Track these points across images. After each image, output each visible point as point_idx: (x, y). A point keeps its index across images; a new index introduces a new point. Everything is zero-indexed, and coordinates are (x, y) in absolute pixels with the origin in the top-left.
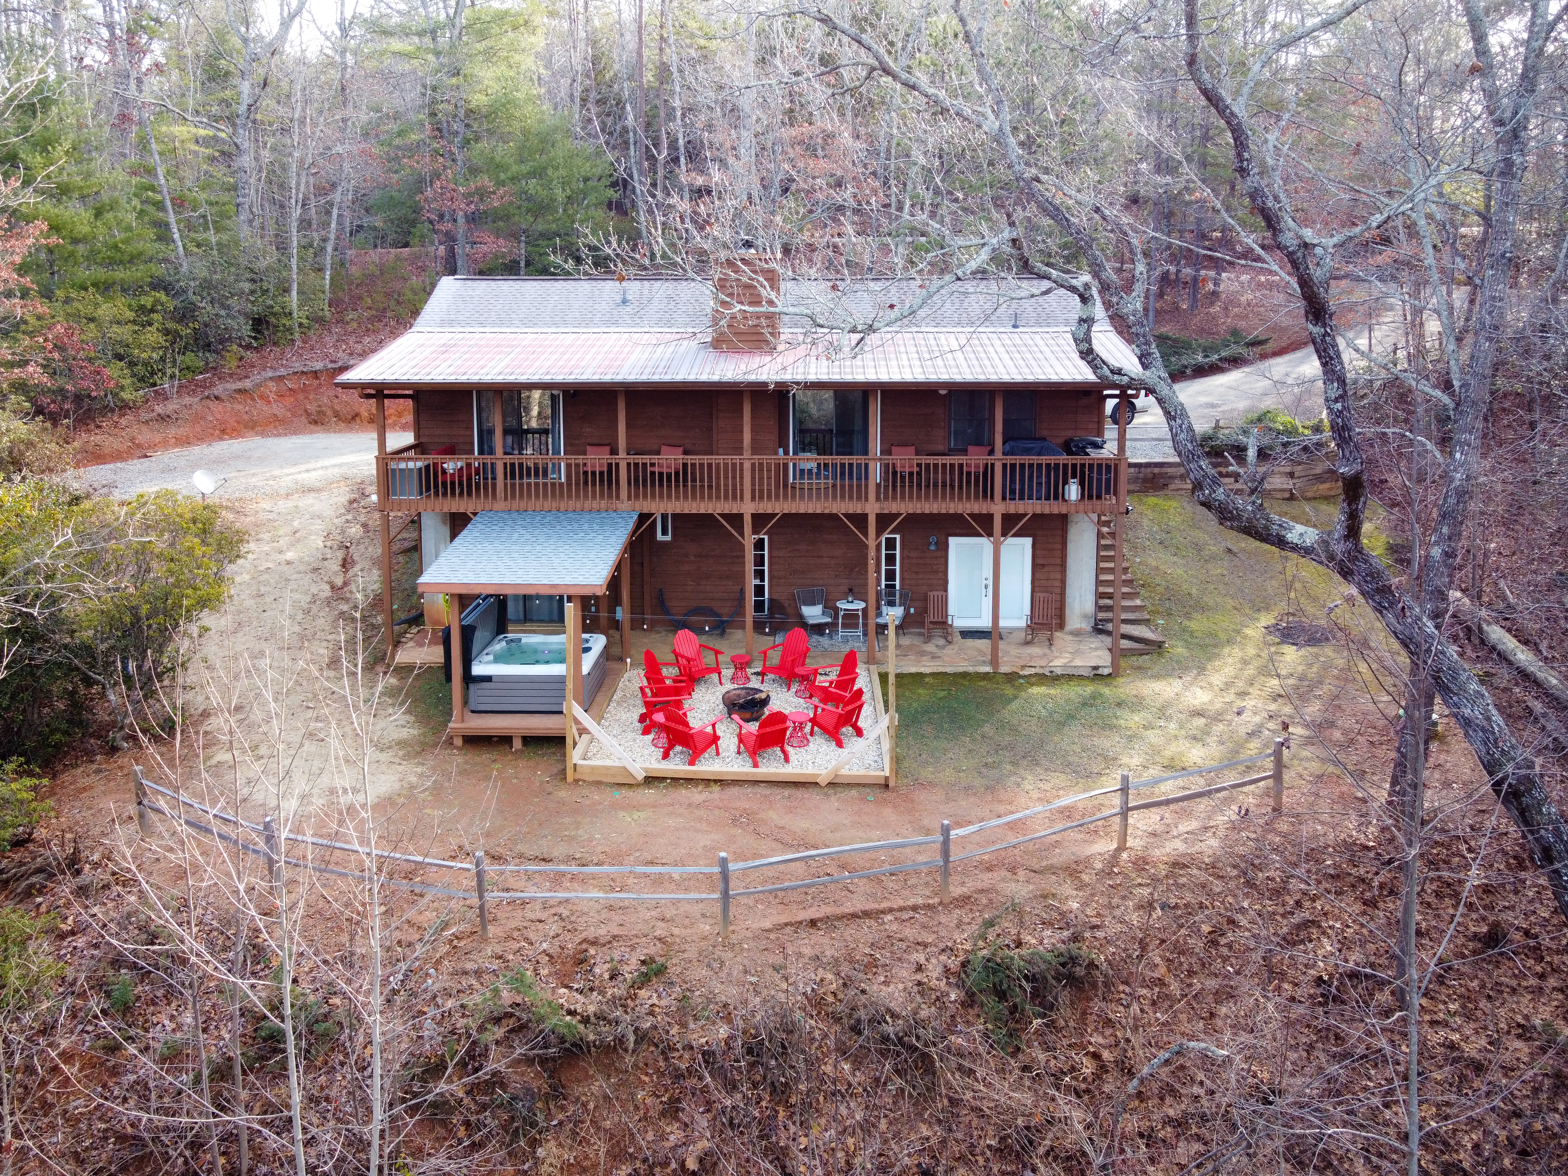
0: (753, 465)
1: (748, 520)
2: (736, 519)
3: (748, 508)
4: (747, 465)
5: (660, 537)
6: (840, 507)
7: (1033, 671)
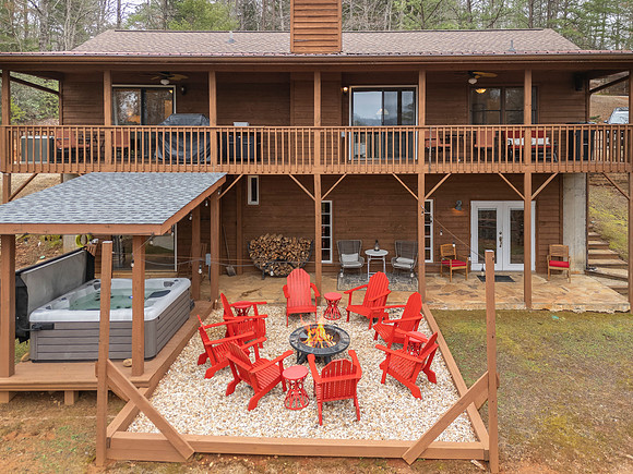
0: (322, 134)
1: (317, 180)
2: (308, 180)
3: (317, 170)
4: (317, 134)
5: (250, 202)
6: (395, 168)
7: (561, 308)
